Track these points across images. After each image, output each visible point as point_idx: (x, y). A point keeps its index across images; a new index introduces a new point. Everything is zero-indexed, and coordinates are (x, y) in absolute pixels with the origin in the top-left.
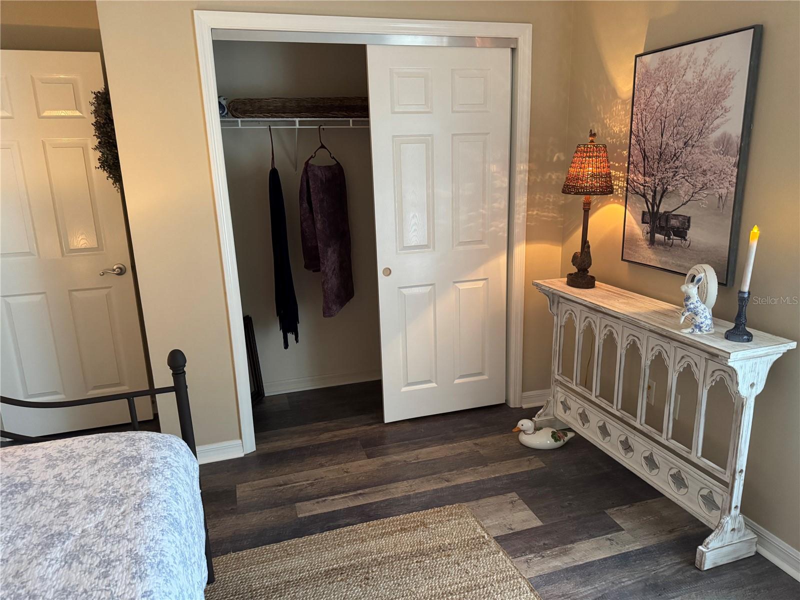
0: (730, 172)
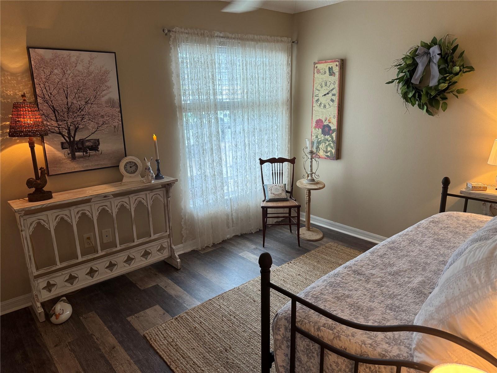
0: (117, 115)
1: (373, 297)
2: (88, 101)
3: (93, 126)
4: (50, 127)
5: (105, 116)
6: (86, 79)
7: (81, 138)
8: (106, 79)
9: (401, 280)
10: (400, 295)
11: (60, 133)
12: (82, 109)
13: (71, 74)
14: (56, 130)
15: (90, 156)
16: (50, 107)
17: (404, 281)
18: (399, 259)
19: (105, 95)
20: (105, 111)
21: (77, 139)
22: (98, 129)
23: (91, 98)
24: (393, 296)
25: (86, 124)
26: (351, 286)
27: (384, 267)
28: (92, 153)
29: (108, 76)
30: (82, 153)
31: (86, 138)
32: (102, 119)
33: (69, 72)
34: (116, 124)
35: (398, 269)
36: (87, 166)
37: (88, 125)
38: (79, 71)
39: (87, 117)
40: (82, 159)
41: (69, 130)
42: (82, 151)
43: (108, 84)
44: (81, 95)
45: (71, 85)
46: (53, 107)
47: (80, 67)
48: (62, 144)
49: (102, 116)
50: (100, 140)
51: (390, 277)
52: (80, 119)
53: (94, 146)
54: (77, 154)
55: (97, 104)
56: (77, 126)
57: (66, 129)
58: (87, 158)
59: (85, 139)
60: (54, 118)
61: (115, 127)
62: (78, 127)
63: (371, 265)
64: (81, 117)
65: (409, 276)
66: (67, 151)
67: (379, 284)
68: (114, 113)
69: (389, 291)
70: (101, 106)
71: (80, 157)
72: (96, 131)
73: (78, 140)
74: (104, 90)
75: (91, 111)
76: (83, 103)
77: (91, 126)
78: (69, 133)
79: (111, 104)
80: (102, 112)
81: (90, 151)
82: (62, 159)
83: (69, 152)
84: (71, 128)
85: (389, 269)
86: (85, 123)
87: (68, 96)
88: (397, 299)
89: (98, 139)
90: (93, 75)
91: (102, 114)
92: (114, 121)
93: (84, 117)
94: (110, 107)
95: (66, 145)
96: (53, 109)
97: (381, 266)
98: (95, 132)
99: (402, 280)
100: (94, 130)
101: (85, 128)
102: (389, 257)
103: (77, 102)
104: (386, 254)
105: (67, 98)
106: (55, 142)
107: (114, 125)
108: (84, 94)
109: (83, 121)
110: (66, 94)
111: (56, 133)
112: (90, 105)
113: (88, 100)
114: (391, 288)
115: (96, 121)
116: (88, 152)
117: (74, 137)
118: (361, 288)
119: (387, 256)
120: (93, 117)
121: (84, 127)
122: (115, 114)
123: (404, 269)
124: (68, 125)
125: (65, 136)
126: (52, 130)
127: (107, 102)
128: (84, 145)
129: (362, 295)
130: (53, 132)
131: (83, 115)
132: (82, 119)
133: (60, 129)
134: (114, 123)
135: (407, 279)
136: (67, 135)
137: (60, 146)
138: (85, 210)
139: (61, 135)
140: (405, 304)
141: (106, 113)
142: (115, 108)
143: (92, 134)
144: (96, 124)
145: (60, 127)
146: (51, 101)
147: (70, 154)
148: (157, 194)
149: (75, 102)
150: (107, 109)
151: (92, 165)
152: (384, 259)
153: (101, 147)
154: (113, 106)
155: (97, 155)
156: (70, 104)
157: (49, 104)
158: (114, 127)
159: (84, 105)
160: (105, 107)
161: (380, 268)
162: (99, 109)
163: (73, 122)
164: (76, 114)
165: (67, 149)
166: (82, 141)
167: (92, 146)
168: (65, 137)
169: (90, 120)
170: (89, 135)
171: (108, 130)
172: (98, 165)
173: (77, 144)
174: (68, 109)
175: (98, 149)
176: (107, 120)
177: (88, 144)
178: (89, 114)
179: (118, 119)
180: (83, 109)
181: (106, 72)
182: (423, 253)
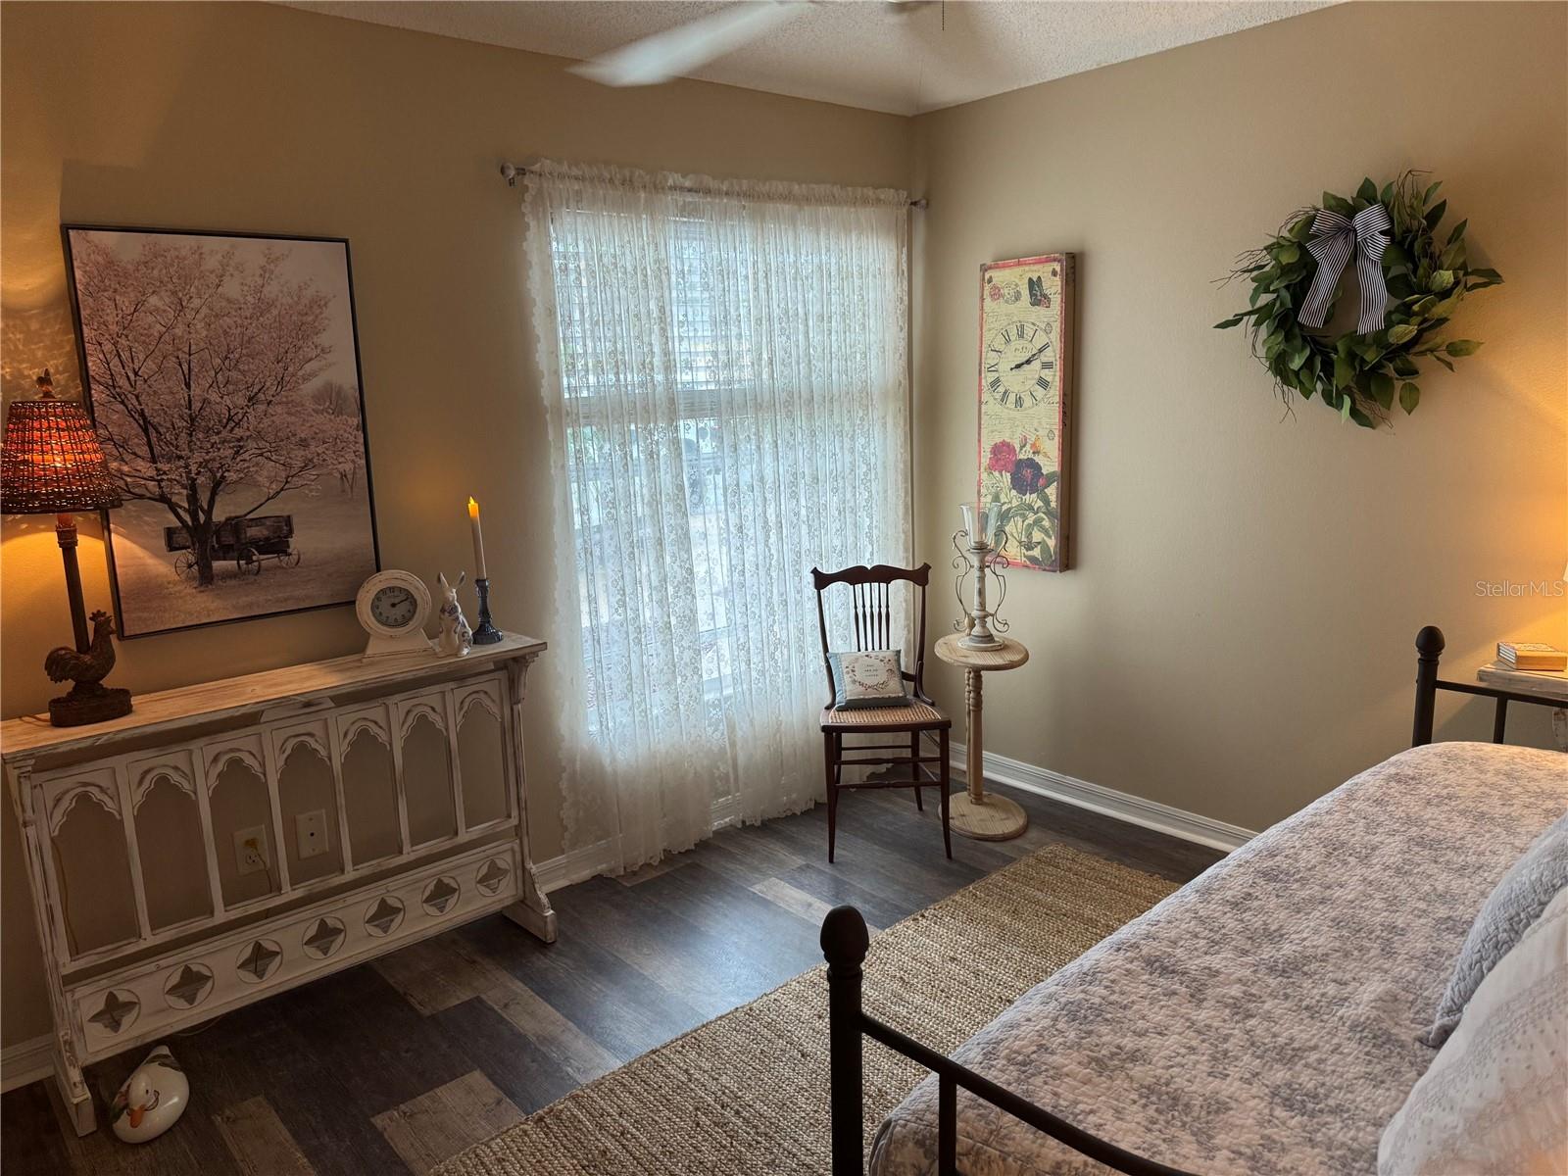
0: (352, 438)
1: (1220, 1059)
2: (256, 394)
3: (273, 474)
4: (129, 480)
5: (313, 443)
6: (251, 324)
7: (233, 515)
8: (316, 324)
9: (1310, 990)
10: (1315, 1048)
11: (163, 499)
12: (237, 421)
13: (204, 311)
14: (150, 488)
15: (261, 572)
16: (133, 416)
17: (1323, 995)
18: (1299, 912)
19: (313, 374)
20: (312, 426)
21: (219, 516)
22: (287, 482)
23: (268, 384)
24: (1288, 1055)
25: (248, 467)
26: (1143, 1018)
27: (1250, 942)
28: (269, 560)
29: (323, 316)
30: (236, 562)
31: (249, 513)
32: (303, 453)
33: (196, 302)
34: (348, 467)
35: (1299, 949)
36: (250, 605)
37: (257, 471)
38: (229, 301)
39: (251, 444)
40: (233, 582)
41: (193, 487)
42: (236, 554)
43: (324, 339)
44: (234, 374)
45: (202, 345)
46: (142, 414)
47: (232, 288)
48: (170, 533)
49: (304, 444)
50: (295, 521)
51: (1273, 982)
52: (229, 452)
53: (275, 538)
54: (218, 565)
55: (287, 403)
56: (219, 475)
57: (184, 487)
58: (252, 578)
59: (246, 515)
60: (144, 451)
61: (344, 476)
62: (223, 477)
63: (1204, 938)
64: (234, 447)
65: (1339, 975)
66: (187, 556)
67: (1239, 1009)
68: (341, 432)
69: (1275, 1036)
70: (299, 409)
71: (228, 575)
72: (282, 489)
73: (223, 519)
74: (311, 360)
75: (266, 425)
76: (242, 401)
77: (267, 473)
78: (193, 498)
79: (331, 403)
80: (304, 428)
81: (262, 557)
82: (169, 583)
83: (192, 559)
84: (201, 480)
85: (1267, 952)
86: (246, 465)
87: (192, 377)
88: (1307, 1065)
89: (289, 517)
90: (275, 312)
91: (303, 436)
92: (342, 456)
93: (241, 447)
94: (328, 413)
95: (183, 538)
96: (141, 422)
97: (1241, 942)
98: (278, 493)
99: (1315, 991)
100: (274, 486)
101: (247, 480)
102: (1262, 907)
103: (222, 398)
104: (1250, 894)
105: (188, 386)
106: (146, 528)
107: (342, 470)
108: (243, 372)
109: (238, 459)
110: (186, 372)
111: (149, 498)
112: (262, 407)
113: (256, 390)
114: (1281, 1022)
115: (283, 458)
116: (254, 558)
117: (209, 513)
118: (1178, 1025)
119: (1256, 903)
120: (274, 445)
121: (241, 478)
122: (346, 435)
123: (1320, 951)
124: (190, 472)
125: (181, 507)
126: (136, 490)
127: (318, 398)
128: (243, 536)
129: (1183, 1051)
130: (141, 497)
131: (239, 440)
132: (237, 452)
133: (163, 484)
134: (340, 463)
135: (1331, 989)
136: (187, 506)
137: (162, 543)
138: (239, 750)
139: (166, 506)
140: (1335, 1084)
141: (316, 433)
142: (345, 417)
143: (268, 499)
144: (282, 468)
145: (162, 480)
146: (137, 397)
147: (196, 567)
148: (477, 692)
149: (214, 397)
150: (319, 419)
151: (267, 601)
152: (1247, 916)
153: (295, 543)
154: (338, 411)
155: (283, 568)
156: (196, 406)
157: (130, 406)
158: (342, 478)
159: (242, 408)
160: (313, 413)
161: (1236, 947)
162: (292, 419)
163: (207, 461)
164: (216, 438)
165: (184, 551)
166: (235, 525)
167: (267, 539)
168: (179, 510)
169: (261, 455)
170: (259, 503)
171: (319, 487)
172: (286, 600)
173: (218, 533)
174: (193, 420)
175: (288, 547)
176: (318, 455)
177: (253, 532)
178: (260, 435)
179: (354, 452)
180: (240, 420)
181: (318, 303)
182: (1376, 890)
